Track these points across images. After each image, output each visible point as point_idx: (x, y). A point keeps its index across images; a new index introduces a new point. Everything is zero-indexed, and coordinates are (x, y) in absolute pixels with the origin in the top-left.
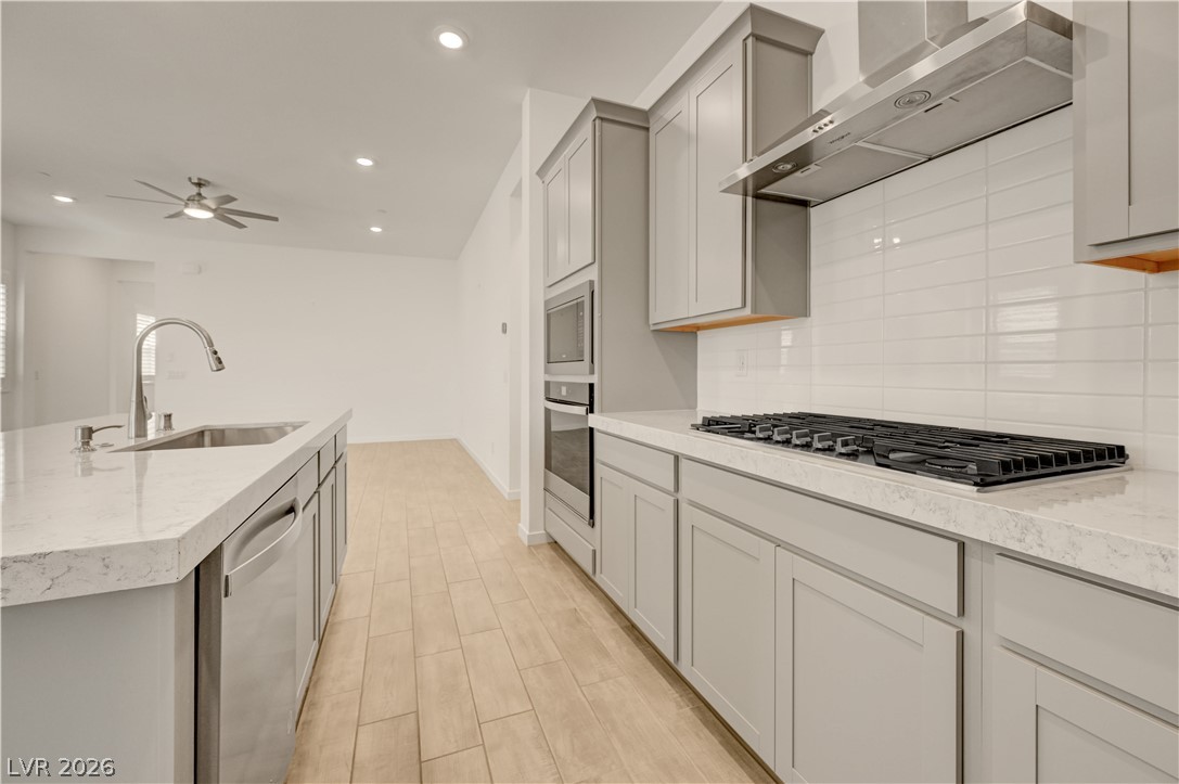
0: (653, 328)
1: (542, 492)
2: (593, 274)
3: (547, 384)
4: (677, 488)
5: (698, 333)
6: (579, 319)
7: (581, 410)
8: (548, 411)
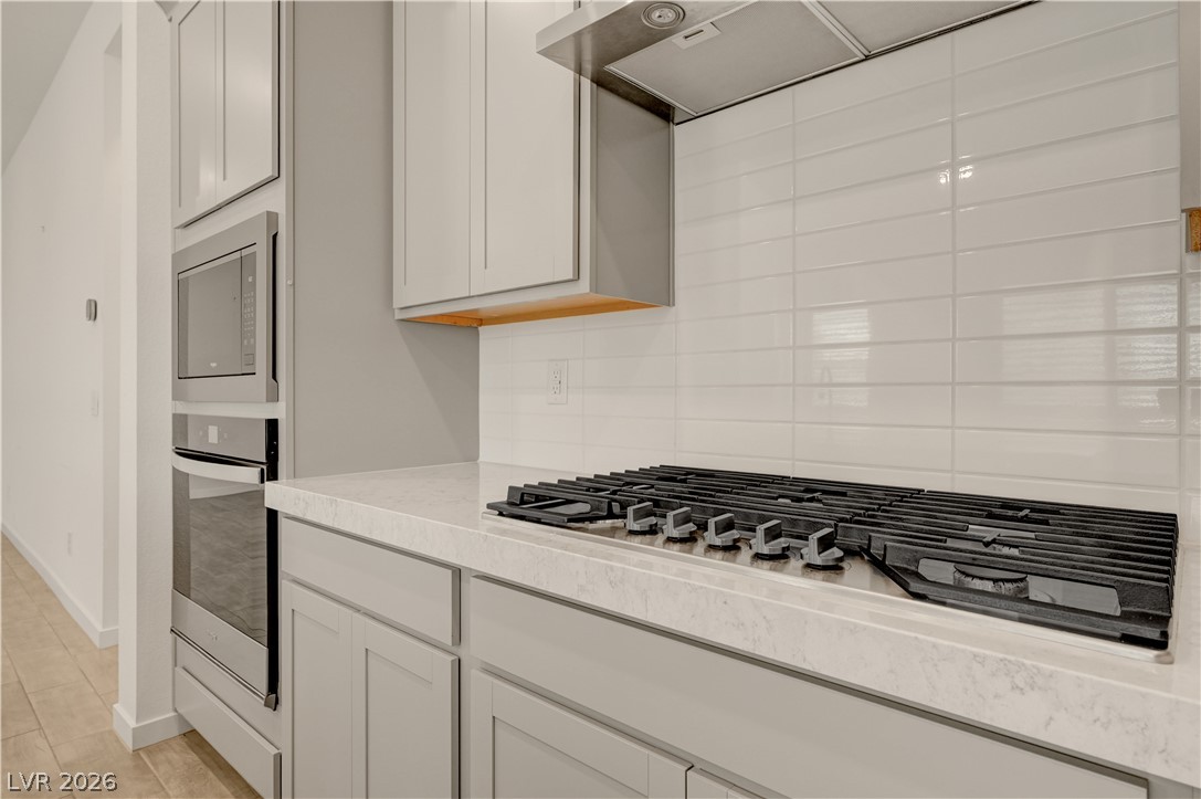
0: (399, 315)
1: (171, 636)
2: (275, 200)
3: (180, 422)
4: (458, 636)
5: (480, 328)
6: (244, 290)
7: (249, 475)
8: (180, 480)
